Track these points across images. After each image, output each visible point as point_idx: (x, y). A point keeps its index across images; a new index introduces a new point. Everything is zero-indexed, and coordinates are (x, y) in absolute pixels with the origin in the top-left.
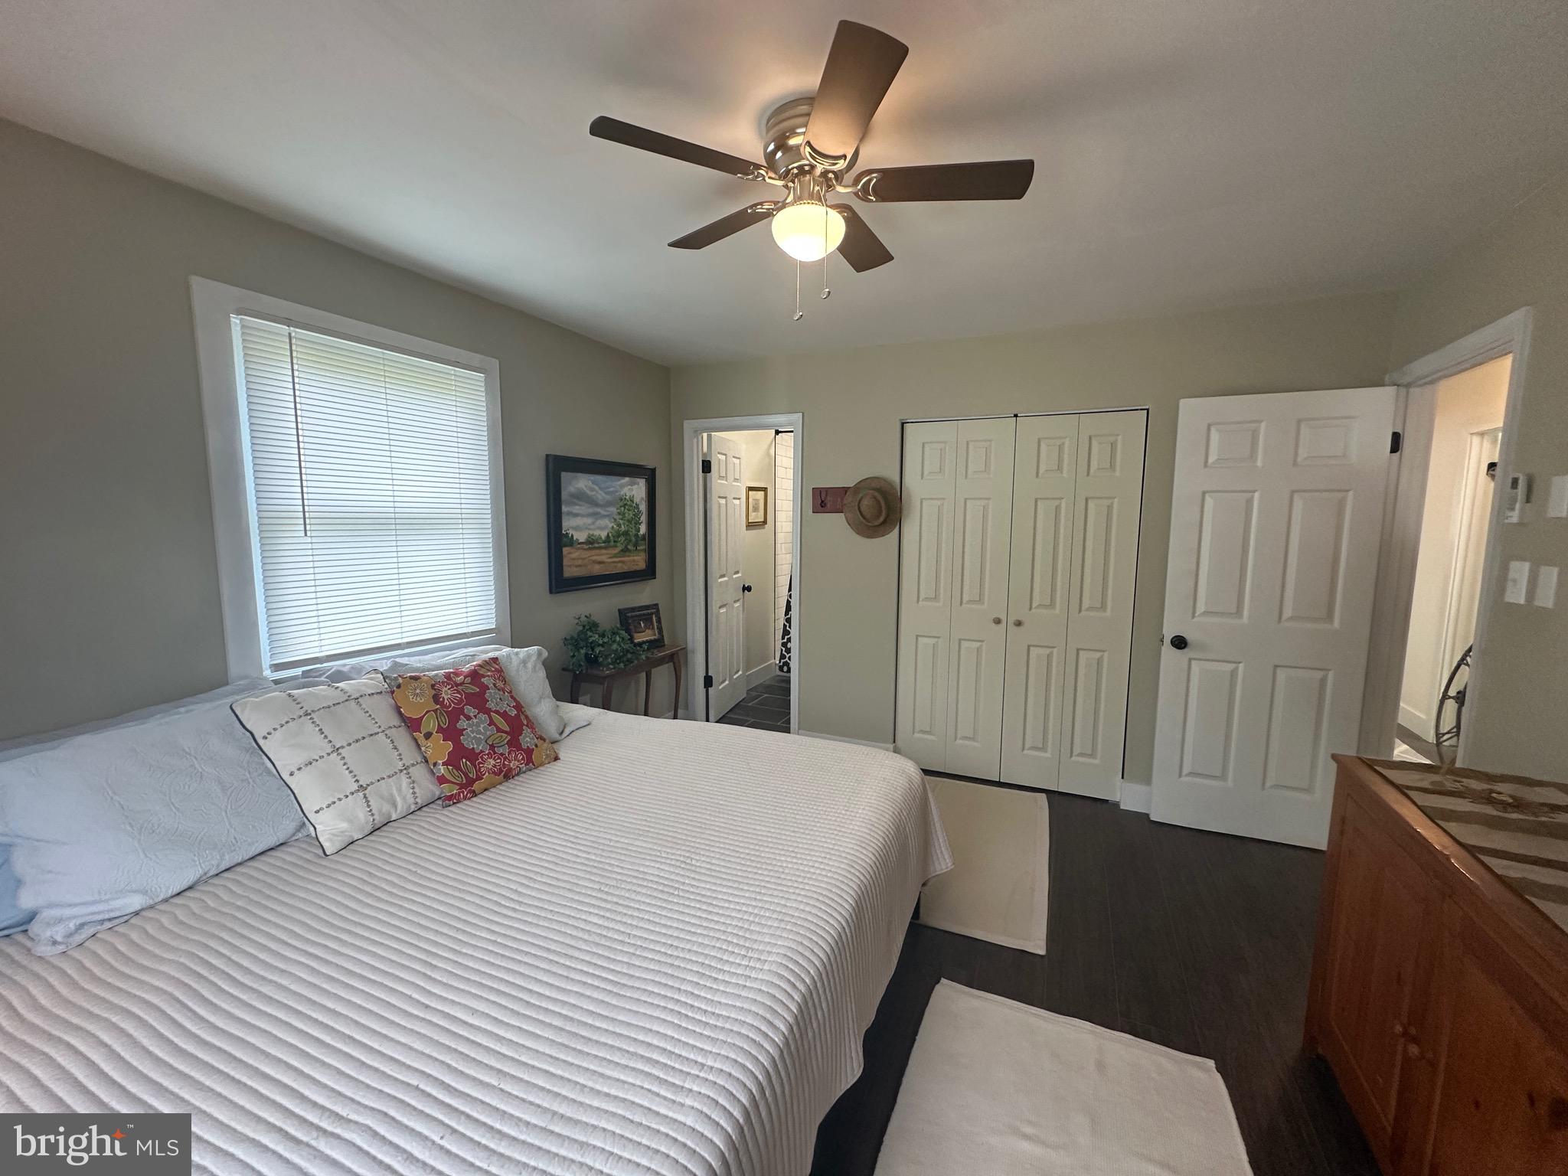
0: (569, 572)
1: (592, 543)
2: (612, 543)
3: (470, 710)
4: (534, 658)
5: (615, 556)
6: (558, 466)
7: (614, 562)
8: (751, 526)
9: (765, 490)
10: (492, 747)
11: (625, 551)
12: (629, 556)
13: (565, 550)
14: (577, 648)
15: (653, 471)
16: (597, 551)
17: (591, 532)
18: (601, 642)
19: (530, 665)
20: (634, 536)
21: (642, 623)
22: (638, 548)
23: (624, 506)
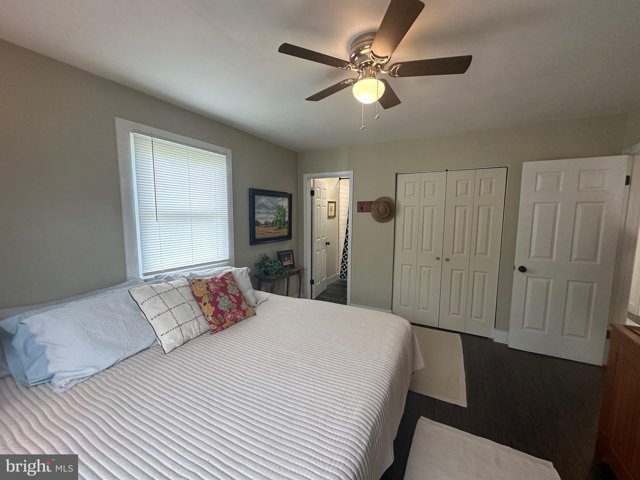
0: (258, 236)
1: (267, 225)
2: (275, 225)
3: (222, 294)
4: (245, 272)
5: (276, 230)
6: (254, 193)
7: (275, 232)
8: (329, 217)
9: (335, 202)
10: (230, 309)
11: (280, 228)
12: (281, 230)
13: (256, 227)
14: (261, 268)
15: (291, 195)
16: (269, 228)
17: (266, 220)
18: (270, 265)
19: (244, 275)
20: (283, 222)
21: (286, 257)
22: (285, 227)
23: (279, 209)
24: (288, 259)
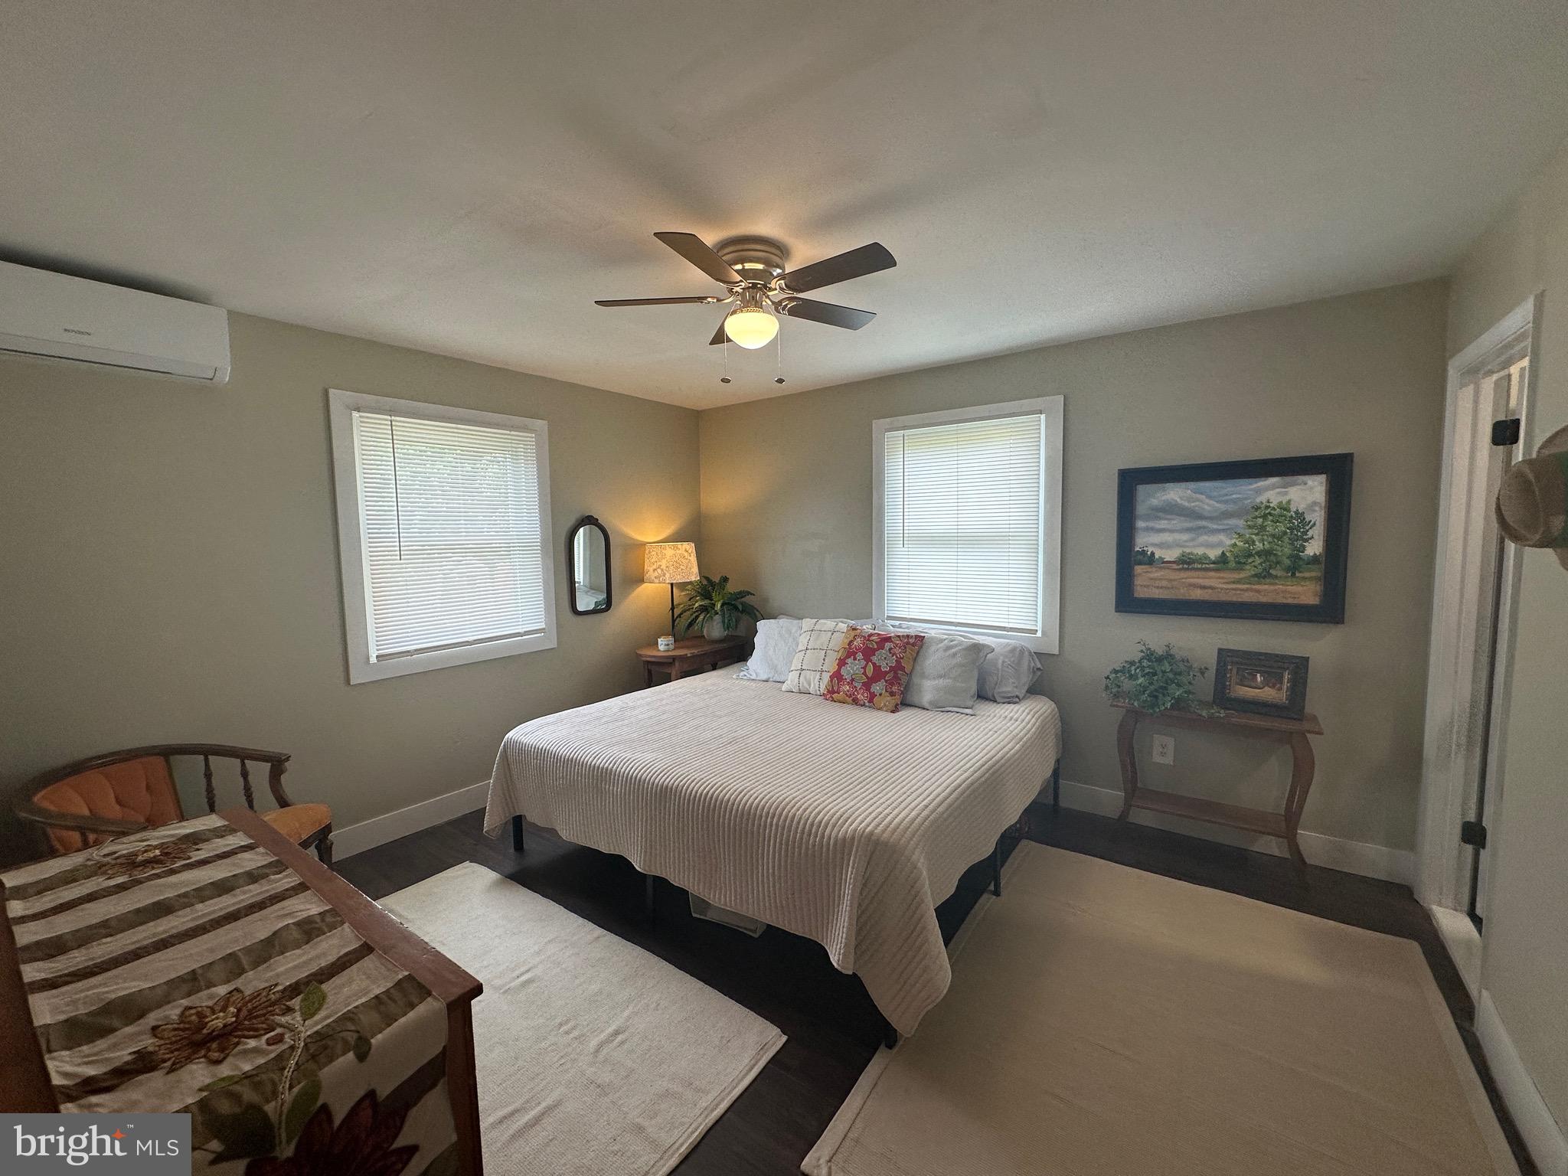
0: (1143, 592)
1: (1189, 563)
2: (1232, 564)
5: (1239, 582)
6: (1135, 480)
7: (1237, 589)
11: (1263, 576)
12: (1274, 584)
13: (1138, 569)
16: (1201, 574)
17: (1188, 550)
20: (1288, 558)
21: (1258, 675)
22: (1297, 575)
23: (1264, 517)
24: (1266, 683)
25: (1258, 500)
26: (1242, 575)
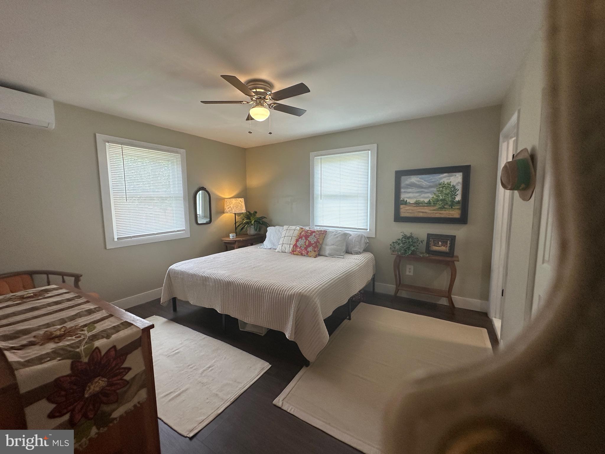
0: (403, 215)
1: (418, 204)
2: (432, 204)
5: (434, 210)
6: (400, 175)
7: (434, 213)
11: (442, 208)
12: (446, 211)
13: (402, 206)
16: (422, 208)
17: (418, 199)
20: (450, 202)
21: (440, 242)
22: (453, 207)
23: (443, 187)
24: (442, 245)
25: (441, 181)
26: (435, 208)
